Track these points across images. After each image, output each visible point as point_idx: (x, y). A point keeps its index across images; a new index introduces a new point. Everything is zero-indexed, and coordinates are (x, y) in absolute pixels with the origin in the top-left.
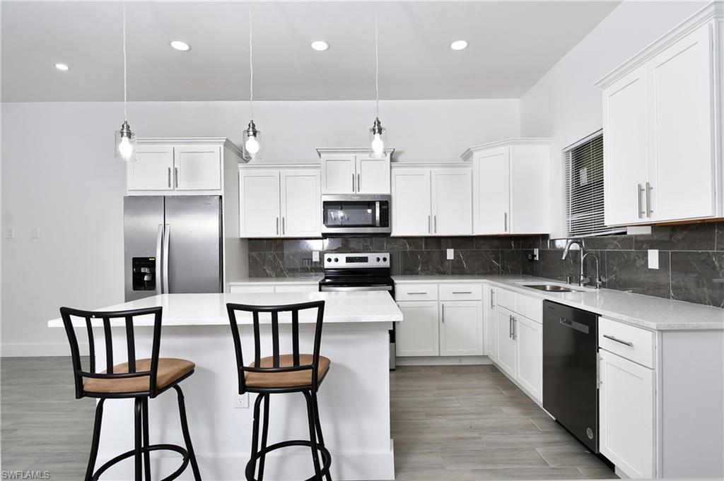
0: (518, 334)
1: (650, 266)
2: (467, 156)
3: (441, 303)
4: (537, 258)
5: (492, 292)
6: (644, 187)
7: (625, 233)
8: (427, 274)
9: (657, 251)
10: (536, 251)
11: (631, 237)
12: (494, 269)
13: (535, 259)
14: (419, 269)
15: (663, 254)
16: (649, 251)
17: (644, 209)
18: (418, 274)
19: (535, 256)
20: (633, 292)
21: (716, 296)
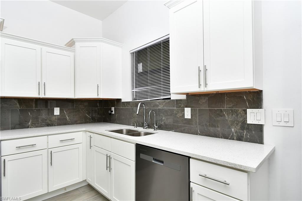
0: (113, 166)
1: (186, 117)
2: (71, 44)
3: (50, 150)
4: (113, 113)
5: (90, 137)
6: (202, 69)
7: (170, 98)
8: (37, 127)
9: (190, 108)
10: (113, 109)
11: (173, 100)
12: (87, 120)
13: (112, 113)
14: (30, 123)
15: (193, 110)
16: (185, 108)
17: (202, 83)
18: (28, 127)
19: (112, 111)
20: (175, 132)
21: (226, 133)
